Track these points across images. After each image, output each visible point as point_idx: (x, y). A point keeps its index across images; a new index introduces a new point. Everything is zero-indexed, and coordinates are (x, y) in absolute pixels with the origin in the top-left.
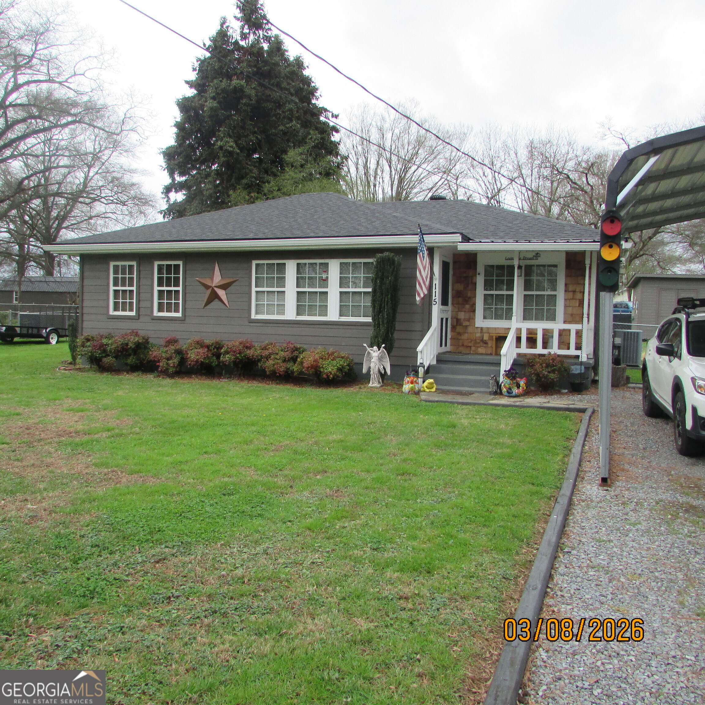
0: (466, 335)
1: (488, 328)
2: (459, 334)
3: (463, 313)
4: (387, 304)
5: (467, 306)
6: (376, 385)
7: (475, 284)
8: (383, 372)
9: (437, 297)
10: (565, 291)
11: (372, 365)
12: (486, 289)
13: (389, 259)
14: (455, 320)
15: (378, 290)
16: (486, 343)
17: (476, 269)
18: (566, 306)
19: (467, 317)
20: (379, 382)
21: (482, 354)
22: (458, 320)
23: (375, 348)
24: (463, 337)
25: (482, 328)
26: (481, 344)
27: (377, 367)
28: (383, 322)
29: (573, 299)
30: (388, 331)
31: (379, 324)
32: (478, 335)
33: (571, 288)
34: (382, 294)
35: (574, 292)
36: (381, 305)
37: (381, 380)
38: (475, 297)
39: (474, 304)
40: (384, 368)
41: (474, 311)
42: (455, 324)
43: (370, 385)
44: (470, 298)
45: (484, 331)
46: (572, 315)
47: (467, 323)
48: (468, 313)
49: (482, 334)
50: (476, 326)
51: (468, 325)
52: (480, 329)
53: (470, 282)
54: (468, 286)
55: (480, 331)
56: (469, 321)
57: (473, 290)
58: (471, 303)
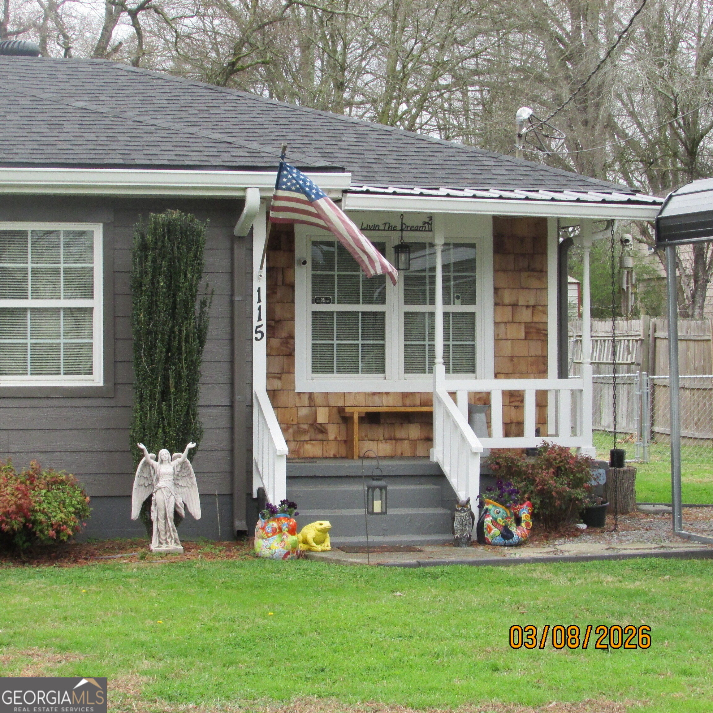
1: (327, 394)
5: (274, 342)
7: (292, 287)
10: (496, 304)
12: (316, 300)
16: (322, 430)
17: (291, 250)
18: (497, 340)
19: (275, 369)
21: (313, 459)
23: (165, 453)
25: (311, 395)
26: (312, 434)
27: (173, 499)
29: (512, 322)
32: (304, 412)
33: (508, 298)
35: (514, 306)
37: (176, 535)
38: (293, 319)
39: (291, 337)
41: (291, 354)
44: (279, 321)
45: (319, 401)
46: (512, 358)
47: (275, 384)
48: (277, 358)
49: (313, 408)
50: (297, 391)
51: (280, 388)
52: (307, 397)
53: (280, 283)
54: (276, 293)
55: (307, 402)
56: (280, 378)
57: (287, 303)
58: (284, 334)
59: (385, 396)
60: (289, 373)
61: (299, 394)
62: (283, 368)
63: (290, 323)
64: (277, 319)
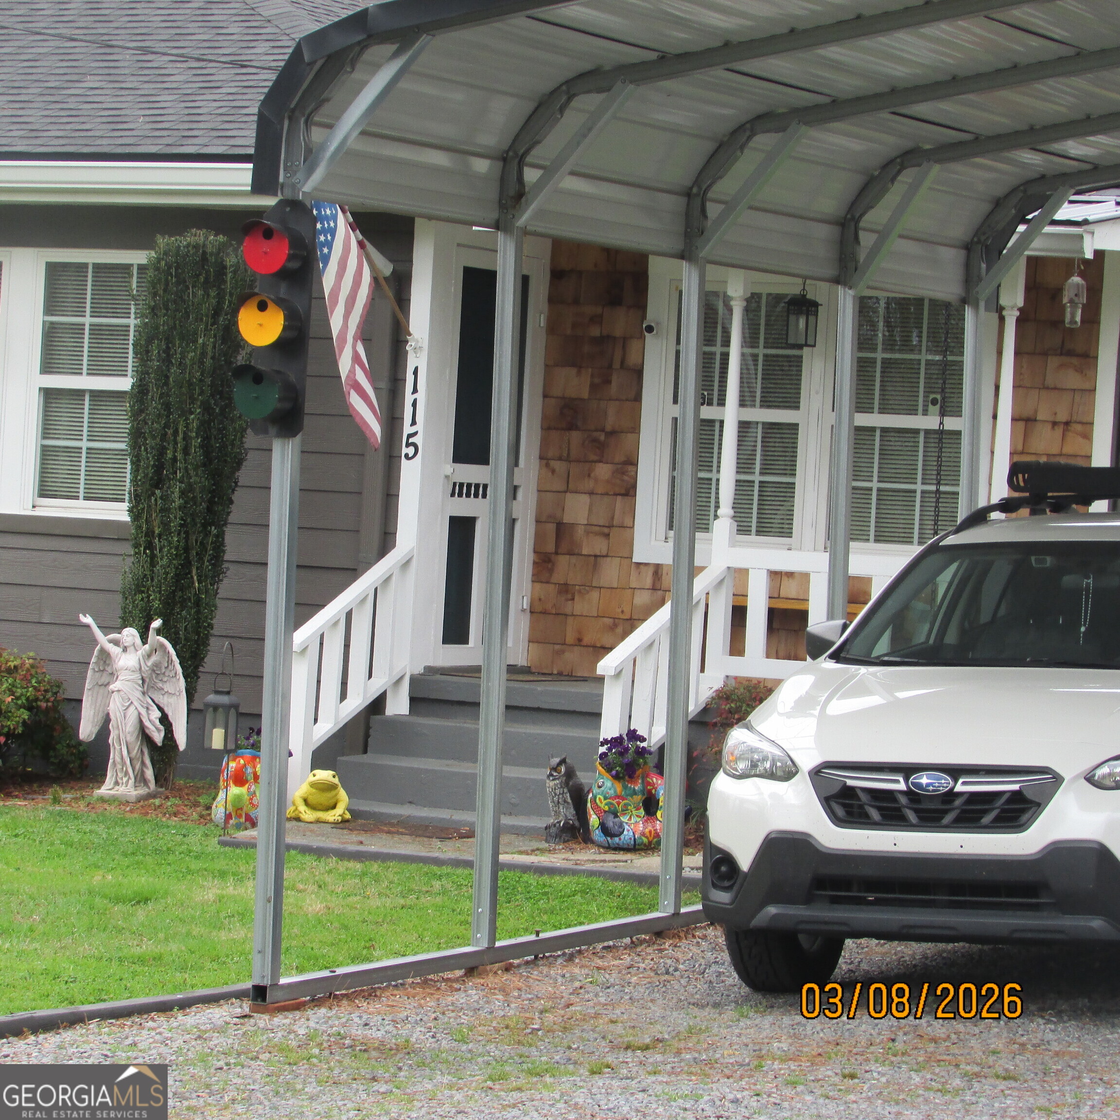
0: (595, 594)
2: (565, 589)
3: (584, 500)
4: (186, 451)
5: (603, 471)
6: (128, 790)
7: (638, 373)
8: (158, 737)
9: (419, 427)
11: (115, 707)
13: (204, 258)
14: (551, 528)
15: (153, 390)
17: (641, 306)
19: (601, 519)
20: (141, 779)
22: (562, 530)
23: (130, 634)
24: (579, 606)
25: (658, 570)
27: (132, 714)
28: (165, 525)
30: (188, 564)
31: (150, 533)
32: (642, 598)
34: (167, 406)
36: (162, 452)
37: (149, 773)
38: (635, 429)
39: (632, 462)
40: (165, 720)
41: (629, 491)
42: (551, 547)
43: (105, 790)
44: (613, 433)
45: (669, 580)
47: (598, 546)
48: (606, 499)
49: (660, 593)
50: (636, 559)
51: (604, 553)
52: (650, 571)
53: (617, 365)
54: (608, 382)
55: (648, 582)
56: (607, 536)
57: (627, 400)
58: (620, 458)
59: (785, 579)
60: (622, 527)
61: (638, 564)
62: (613, 518)
63: (630, 436)
64: (608, 428)
